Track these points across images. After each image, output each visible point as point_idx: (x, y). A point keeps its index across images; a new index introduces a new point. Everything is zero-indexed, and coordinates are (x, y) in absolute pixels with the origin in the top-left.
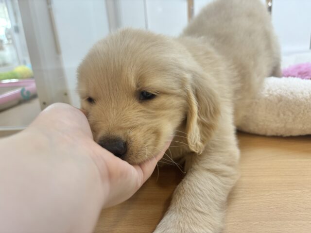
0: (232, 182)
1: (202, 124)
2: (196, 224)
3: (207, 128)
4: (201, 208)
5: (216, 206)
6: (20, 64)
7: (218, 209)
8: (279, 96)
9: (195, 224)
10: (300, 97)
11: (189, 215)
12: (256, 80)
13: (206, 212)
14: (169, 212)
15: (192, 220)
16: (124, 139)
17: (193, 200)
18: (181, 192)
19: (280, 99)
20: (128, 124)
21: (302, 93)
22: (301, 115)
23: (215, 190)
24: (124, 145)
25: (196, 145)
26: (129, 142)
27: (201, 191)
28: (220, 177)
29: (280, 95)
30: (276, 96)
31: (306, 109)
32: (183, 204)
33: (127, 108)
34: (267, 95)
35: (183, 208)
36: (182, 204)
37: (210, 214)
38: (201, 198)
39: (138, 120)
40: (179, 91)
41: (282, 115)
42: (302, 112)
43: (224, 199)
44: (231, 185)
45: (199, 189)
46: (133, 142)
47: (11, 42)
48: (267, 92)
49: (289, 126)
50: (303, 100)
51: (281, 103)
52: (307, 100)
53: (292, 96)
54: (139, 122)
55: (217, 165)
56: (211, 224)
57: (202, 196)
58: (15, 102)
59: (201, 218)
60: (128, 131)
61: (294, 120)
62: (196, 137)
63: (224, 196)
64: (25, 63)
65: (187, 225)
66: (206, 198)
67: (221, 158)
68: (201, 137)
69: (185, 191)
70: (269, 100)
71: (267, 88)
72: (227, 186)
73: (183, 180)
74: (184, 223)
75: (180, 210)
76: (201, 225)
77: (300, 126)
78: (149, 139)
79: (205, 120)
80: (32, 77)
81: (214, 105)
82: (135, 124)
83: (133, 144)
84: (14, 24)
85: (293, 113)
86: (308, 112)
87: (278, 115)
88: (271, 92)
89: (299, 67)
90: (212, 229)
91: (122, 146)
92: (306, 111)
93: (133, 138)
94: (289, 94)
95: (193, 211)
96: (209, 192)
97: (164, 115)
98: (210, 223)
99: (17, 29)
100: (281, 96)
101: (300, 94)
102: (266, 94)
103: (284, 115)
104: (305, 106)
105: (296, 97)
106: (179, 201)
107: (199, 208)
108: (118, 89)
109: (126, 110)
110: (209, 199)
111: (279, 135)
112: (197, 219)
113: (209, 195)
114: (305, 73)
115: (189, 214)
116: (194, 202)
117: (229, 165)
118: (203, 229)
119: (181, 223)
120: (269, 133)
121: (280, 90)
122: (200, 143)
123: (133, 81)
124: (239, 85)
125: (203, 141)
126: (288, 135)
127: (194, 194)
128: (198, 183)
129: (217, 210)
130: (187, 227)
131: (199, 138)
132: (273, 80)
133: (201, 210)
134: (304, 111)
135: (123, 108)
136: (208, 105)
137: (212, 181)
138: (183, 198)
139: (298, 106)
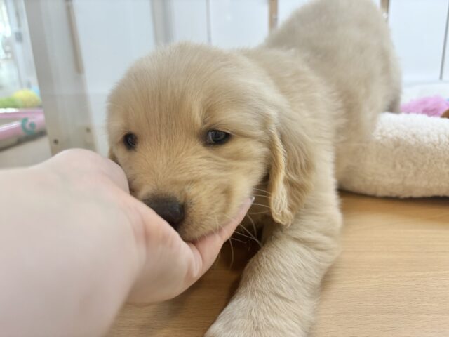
0: (329, 258)
1: (290, 184)
2: (276, 314)
3: (296, 189)
4: (283, 291)
5: (304, 290)
6: (22, 86)
7: (308, 295)
8: (395, 139)
9: (273, 313)
10: (426, 141)
11: (265, 301)
12: (367, 115)
13: (290, 298)
14: (237, 296)
15: (270, 307)
16: (180, 199)
17: (273, 280)
18: (255, 268)
19: (397, 143)
20: (186, 176)
21: (428, 136)
22: (425, 167)
23: (305, 268)
24: (180, 208)
25: (283, 212)
26: (189, 204)
27: (284, 267)
28: (313, 251)
29: (397, 138)
30: (392, 139)
31: (434, 158)
32: (258, 285)
33: (183, 153)
34: (379, 138)
35: (257, 290)
36: (256, 285)
37: (296, 301)
38: (284, 278)
39: (200, 170)
40: (260, 133)
41: (399, 166)
42: (428, 163)
43: (317, 282)
44: (327, 263)
45: (283, 265)
46: (194, 204)
47: (9, 56)
48: (379, 134)
49: (408, 183)
50: (430, 146)
51: (398, 149)
52: (435, 146)
53: (414, 139)
54: (203, 174)
55: (310, 233)
56: (297, 316)
57: (285, 275)
58: (13, 141)
59: (283, 306)
60: (187, 187)
61: (416, 174)
62: (282, 201)
63: (316, 278)
64: (29, 86)
65: (261, 314)
66: (291, 278)
67: (315, 223)
68: (289, 202)
69: (261, 266)
70: (381, 144)
71: (379, 127)
72: (322, 264)
73: (259, 252)
74: (258, 312)
75: (252, 294)
76: (283, 315)
77: (425, 183)
78: (217, 202)
79: (294, 178)
80: (40, 107)
81: (306, 155)
82: (196, 175)
83: (194, 208)
84: (16, 29)
85: (415, 164)
86: (436, 162)
87: (394, 166)
88: (384, 133)
89: (424, 102)
90: (298, 322)
91: (178, 210)
92: (433, 161)
93: (194, 199)
94: (410, 137)
95: (271, 296)
96: (296, 272)
97: (238, 168)
98: (296, 314)
99: (19, 37)
100: (399, 139)
101: (425, 138)
102: (378, 136)
103: (402, 166)
104: (432, 154)
105: (419, 140)
106: (251, 282)
107: (280, 292)
108: (174, 125)
109: (183, 156)
110: (296, 279)
111: (394, 195)
112: (277, 306)
113: (295, 275)
114: (434, 110)
115: (266, 299)
116: (273, 284)
117: (326, 234)
118: (286, 321)
119: (253, 312)
120: (381, 193)
121: (397, 131)
122: (287, 212)
123: (197, 114)
124: (343, 121)
125: (291, 208)
126: (407, 195)
127: (274, 273)
128: (280, 257)
129: (306, 296)
130: (261, 317)
131: (286, 204)
132: (388, 117)
133: (283, 295)
134: (430, 161)
135: (178, 153)
136: (297, 156)
137: (302, 256)
138: (258, 277)
139: (422, 154)
